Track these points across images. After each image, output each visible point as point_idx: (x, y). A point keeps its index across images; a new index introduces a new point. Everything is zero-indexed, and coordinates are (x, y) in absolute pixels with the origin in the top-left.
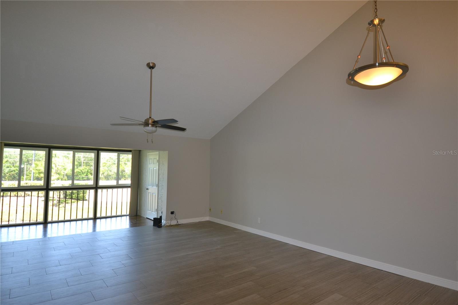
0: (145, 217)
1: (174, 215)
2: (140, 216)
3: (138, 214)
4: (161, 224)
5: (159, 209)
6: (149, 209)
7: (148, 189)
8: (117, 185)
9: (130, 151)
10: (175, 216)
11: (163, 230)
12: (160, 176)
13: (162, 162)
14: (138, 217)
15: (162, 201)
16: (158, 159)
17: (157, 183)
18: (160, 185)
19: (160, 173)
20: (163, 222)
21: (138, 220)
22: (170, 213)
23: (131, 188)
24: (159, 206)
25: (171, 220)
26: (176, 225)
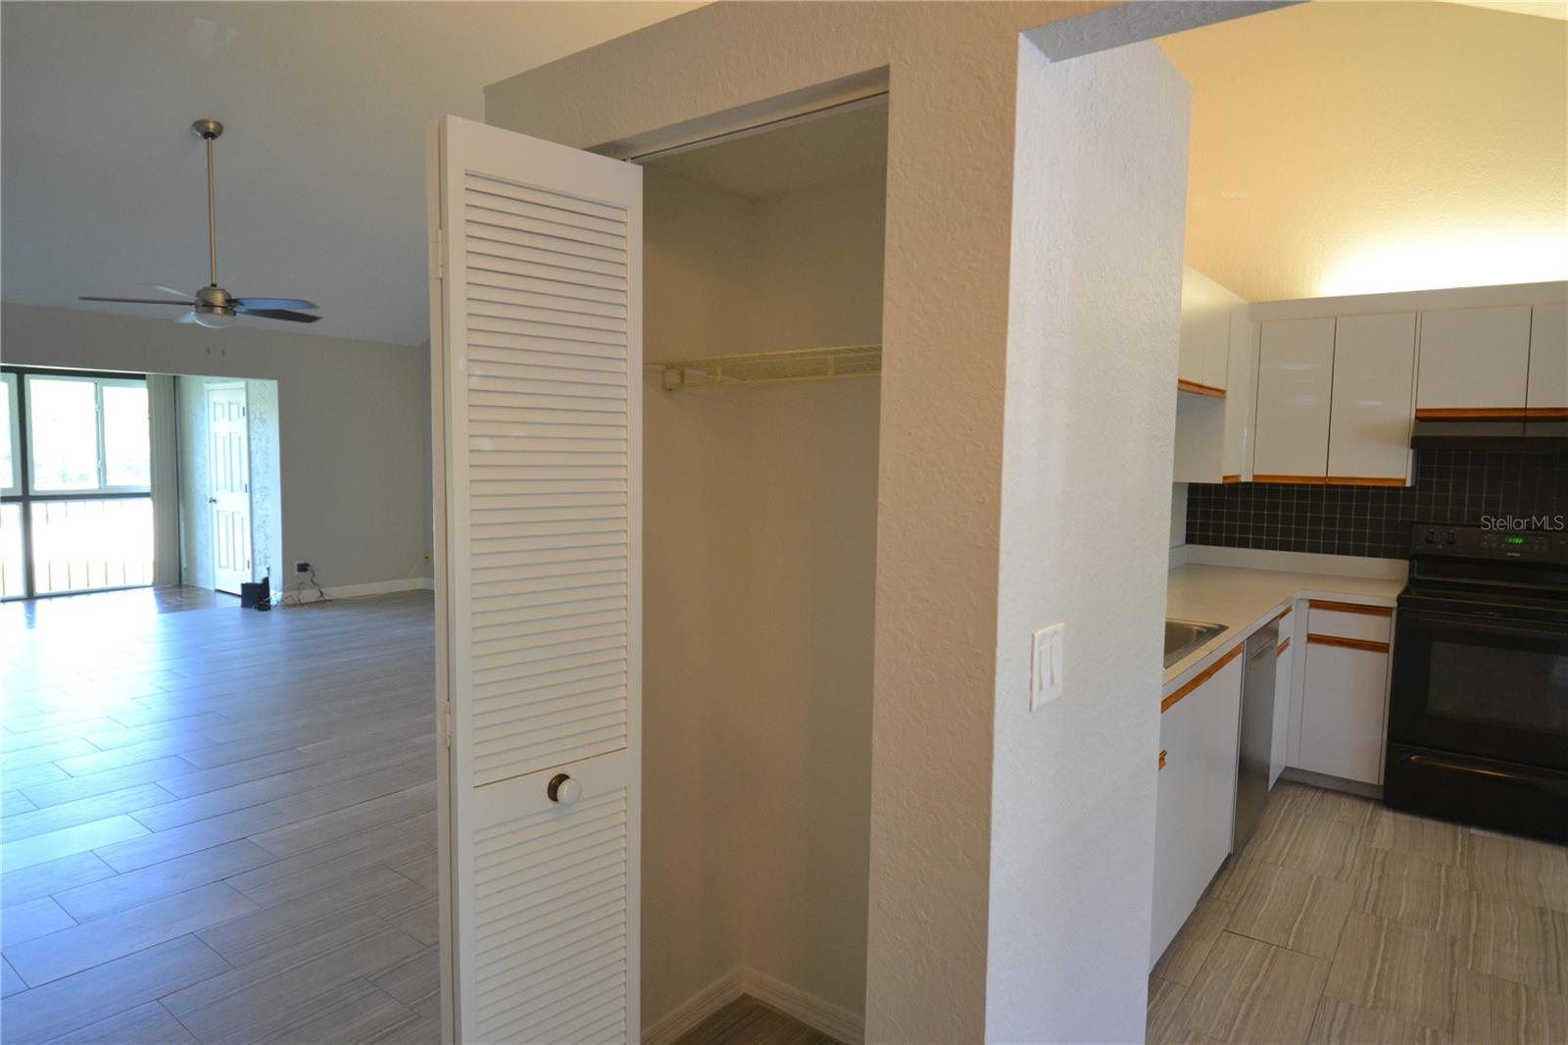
0: (212, 589)
1: (307, 575)
2: (193, 587)
3: (184, 582)
4: (269, 601)
5: (257, 562)
6: (224, 563)
7: (215, 501)
8: (100, 488)
9: (142, 377)
10: (314, 575)
11: (276, 619)
12: (256, 459)
13: (261, 414)
14: (184, 589)
15: (266, 534)
16: (243, 404)
17: (246, 481)
18: (256, 486)
19: (253, 448)
20: (275, 595)
21: (185, 596)
22: (296, 568)
23: (153, 500)
24: (256, 553)
25: (300, 587)
26: (317, 602)
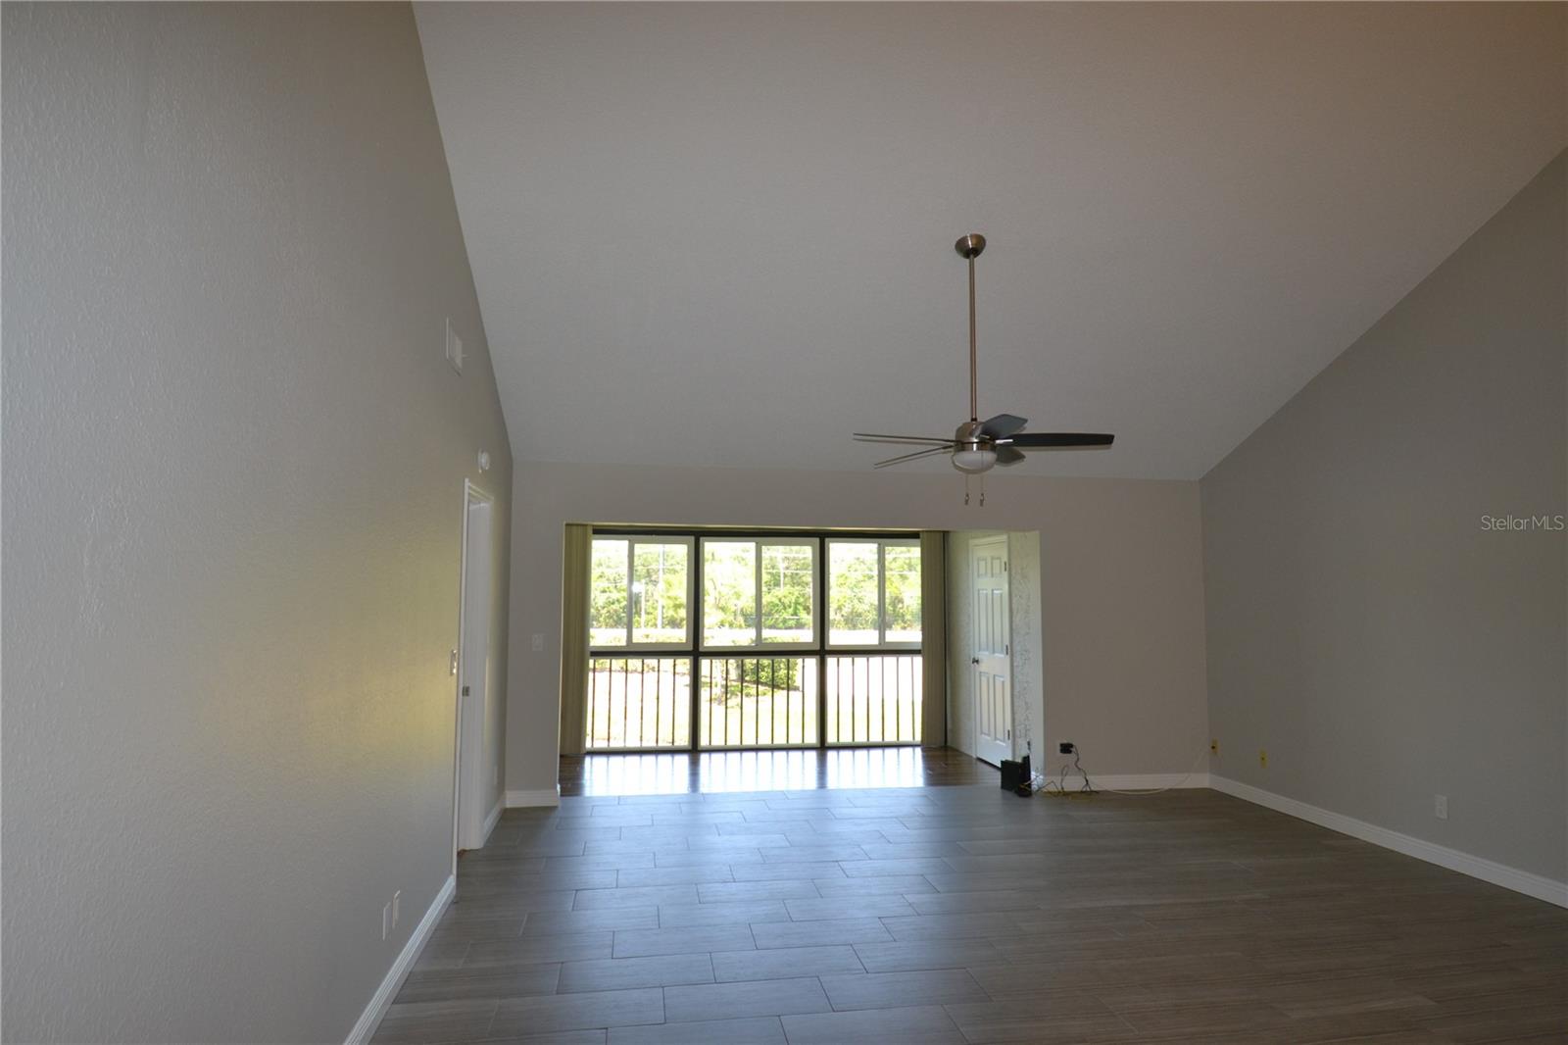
0: (974, 756)
1: (1070, 758)
2: (957, 751)
3: (949, 744)
4: (1030, 786)
5: (1018, 733)
6: (985, 730)
7: (977, 661)
8: (880, 644)
9: (915, 535)
10: (1078, 759)
11: (1036, 807)
12: (1017, 619)
13: (1022, 569)
14: (949, 753)
15: (1026, 703)
16: (1005, 559)
17: (1007, 642)
18: (1017, 648)
19: (1014, 606)
20: (1036, 778)
21: (950, 762)
22: (1059, 748)
23: (923, 657)
24: (1016, 724)
25: (1063, 773)
26: (1082, 792)
